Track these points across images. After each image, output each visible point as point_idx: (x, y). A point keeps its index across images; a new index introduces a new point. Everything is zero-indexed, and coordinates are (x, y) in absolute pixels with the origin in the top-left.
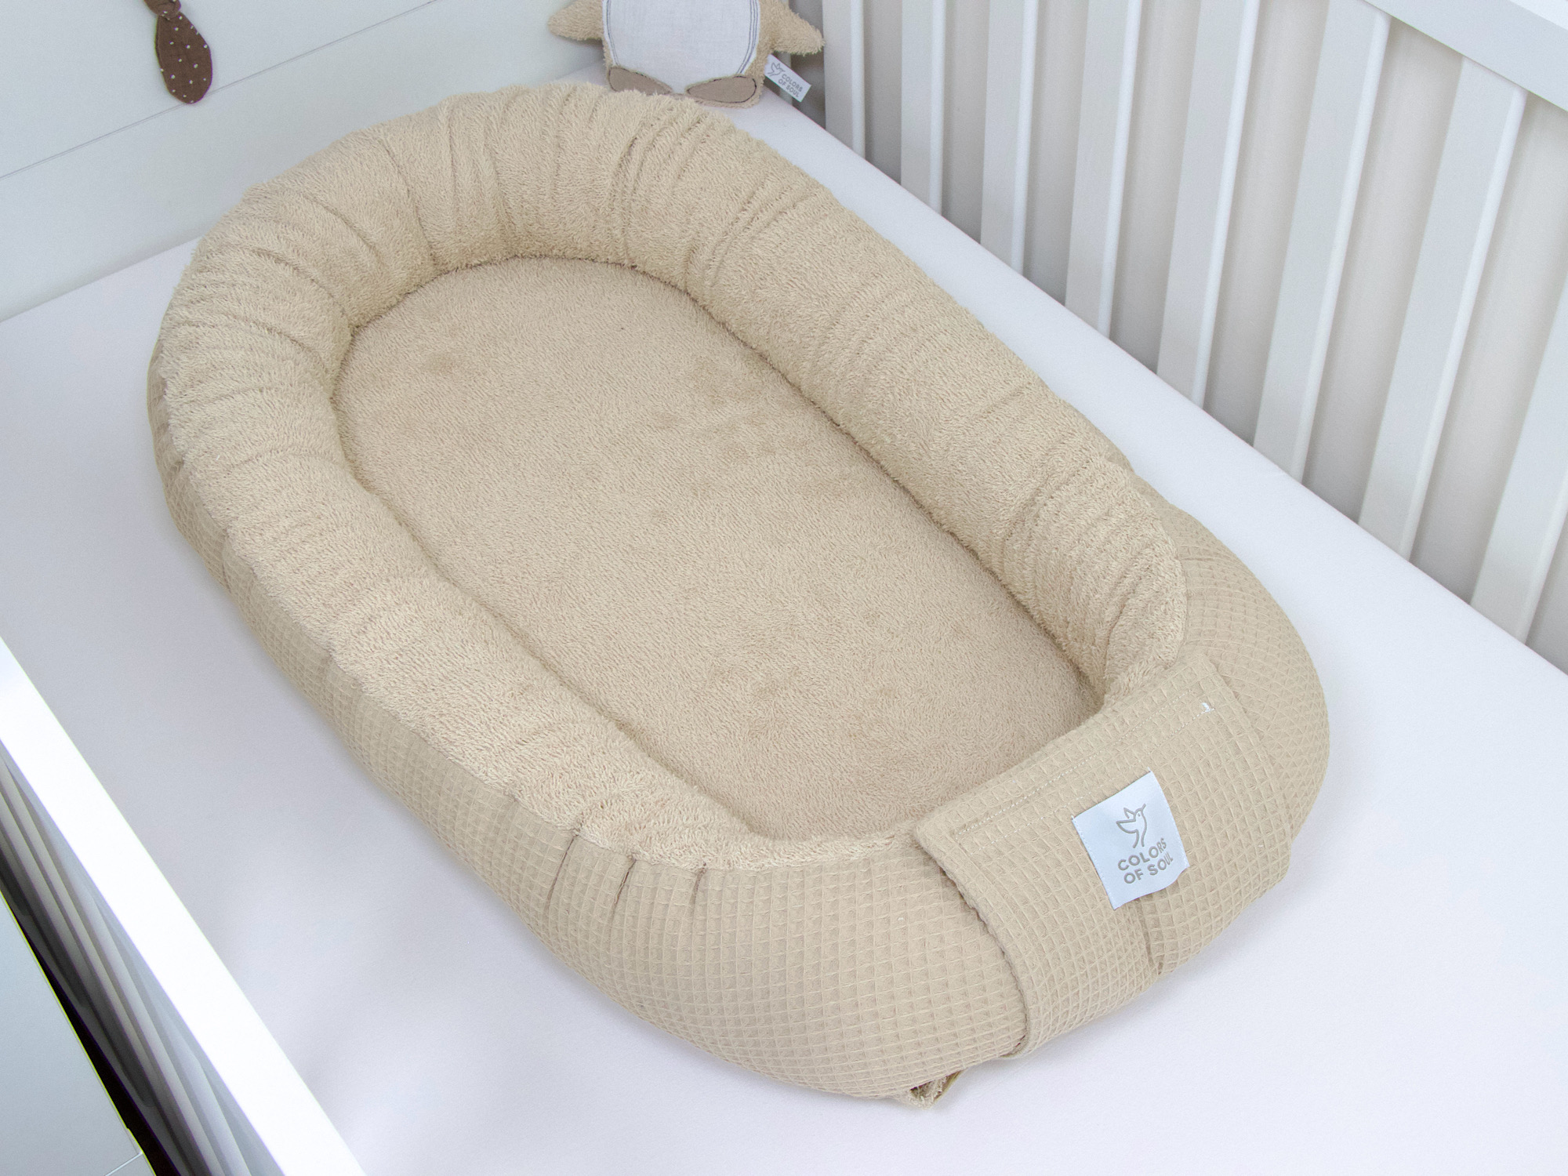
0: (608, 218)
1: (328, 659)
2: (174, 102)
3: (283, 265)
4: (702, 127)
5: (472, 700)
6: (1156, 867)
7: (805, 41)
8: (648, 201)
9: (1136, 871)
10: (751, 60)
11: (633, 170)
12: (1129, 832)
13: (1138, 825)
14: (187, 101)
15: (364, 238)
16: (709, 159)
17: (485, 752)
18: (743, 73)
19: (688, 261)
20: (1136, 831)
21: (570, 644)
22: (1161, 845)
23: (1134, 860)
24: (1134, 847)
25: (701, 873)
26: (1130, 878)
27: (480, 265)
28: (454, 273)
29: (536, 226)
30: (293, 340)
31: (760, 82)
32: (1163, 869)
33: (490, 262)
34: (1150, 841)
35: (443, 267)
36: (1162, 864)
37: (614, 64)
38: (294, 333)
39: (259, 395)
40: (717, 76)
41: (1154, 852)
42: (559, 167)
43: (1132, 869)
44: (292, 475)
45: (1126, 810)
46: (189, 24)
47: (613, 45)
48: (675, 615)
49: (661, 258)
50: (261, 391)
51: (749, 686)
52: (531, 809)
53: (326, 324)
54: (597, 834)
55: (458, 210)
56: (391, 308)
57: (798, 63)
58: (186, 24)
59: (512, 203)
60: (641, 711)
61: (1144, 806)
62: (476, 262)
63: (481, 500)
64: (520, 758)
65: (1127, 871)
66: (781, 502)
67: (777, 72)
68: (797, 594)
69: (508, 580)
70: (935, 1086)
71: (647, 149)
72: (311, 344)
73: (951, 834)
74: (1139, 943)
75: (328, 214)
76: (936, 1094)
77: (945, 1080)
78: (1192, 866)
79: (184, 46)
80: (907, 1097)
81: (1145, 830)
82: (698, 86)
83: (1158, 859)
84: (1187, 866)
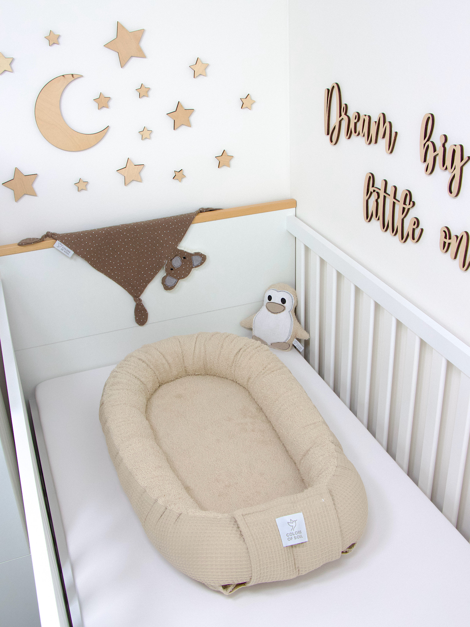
0: (231, 367)
1: (118, 453)
2: (137, 325)
3: (144, 363)
4: (259, 348)
5: (145, 466)
6: (296, 537)
7: (304, 336)
8: (241, 364)
9: (291, 537)
10: (289, 339)
11: (239, 356)
12: (291, 526)
13: (294, 524)
14: (140, 325)
15: (167, 361)
16: (258, 356)
17: (143, 479)
18: (286, 342)
19: (248, 381)
20: (293, 526)
21: (183, 466)
22: (300, 532)
23: (291, 534)
24: (291, 530)
25: (180, 514)
26: (289, 539)
27: (198, 375)
28: (191, 376)
29: (213, 367)
30: (141, 381)
31: (291, 345)
32: (299, 538)
33: (201, 375)
34: (296, 529)
35: (188, 374)
36: (298, 537)
37: (254, 335)
38: (142, 380)
39: (126, 391)
40: (279, 342)
41: (296, 533)
42: (221, 352)
43: (290, 537)
44: (126, 410)
45: (291, 520)
46: (143, 306)
47: (254, 330)
48: (212, 464)
49: (242, 379)
50: (127, 390)
51: (223, 484)
52: (148, 493)
53: (151, 380)
54: (160, 502)
55: (193, 359)
56: (172, 381)
59: (207, 359)
60: (194, 485)
61: (297, 520)
62: (197, 374)
63: (176, 429)
64: (151, 481)
65: (288, 537)
66: (250, 443)
67: (296, 343)
68: (245, 465)
69: (174, 448)
70: (230, 589)
71: (244, 351)
72: (145, 383)
73: (243, 515)
74: (292, 561)
75: (159, 354)
76: (230, 591)
77: (233, 588)
78: (309, 541)
79: (141, 311)
80: (221, 589)
81: (295, 526)
82: (274, 343)
83: (297, 535)
84: (307, 540)
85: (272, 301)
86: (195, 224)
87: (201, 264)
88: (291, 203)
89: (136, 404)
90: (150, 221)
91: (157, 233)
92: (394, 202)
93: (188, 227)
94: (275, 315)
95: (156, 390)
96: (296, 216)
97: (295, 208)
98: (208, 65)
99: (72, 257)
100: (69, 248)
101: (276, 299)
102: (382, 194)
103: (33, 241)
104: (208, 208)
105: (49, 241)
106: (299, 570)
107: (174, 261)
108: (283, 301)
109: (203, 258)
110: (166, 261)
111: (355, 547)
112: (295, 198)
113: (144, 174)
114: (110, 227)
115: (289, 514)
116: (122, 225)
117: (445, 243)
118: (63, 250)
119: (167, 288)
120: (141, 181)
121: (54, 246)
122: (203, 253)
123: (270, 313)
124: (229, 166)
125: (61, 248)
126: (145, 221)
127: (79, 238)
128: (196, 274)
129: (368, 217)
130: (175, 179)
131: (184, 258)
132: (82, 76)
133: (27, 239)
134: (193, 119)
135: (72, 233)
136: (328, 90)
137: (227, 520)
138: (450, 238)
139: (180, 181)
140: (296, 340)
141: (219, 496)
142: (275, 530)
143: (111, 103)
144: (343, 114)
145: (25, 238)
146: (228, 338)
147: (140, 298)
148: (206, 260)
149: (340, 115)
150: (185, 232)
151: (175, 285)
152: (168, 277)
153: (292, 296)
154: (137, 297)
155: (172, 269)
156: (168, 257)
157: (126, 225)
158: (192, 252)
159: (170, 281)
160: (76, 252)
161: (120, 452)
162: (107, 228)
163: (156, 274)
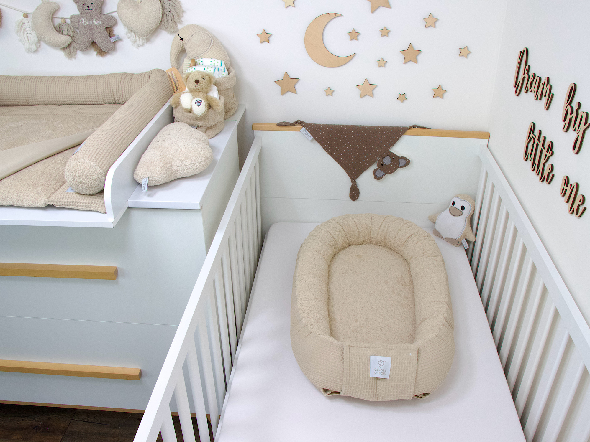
0: (402, 246)
2: (350, 199)
3: (341, 226)
4: (426, 237)
7: (472, 238)
8: (409, 245)
10: (459, 238)
12: (379, 364)
14: (352, 200)
15: (358, 229)
17: (301, 303)
18: (456, 239)
19: (411, 258)
20: (381, 365)
22: (385, 370)
23: (378, 370)
24: (379, 367)
26: (376, 373)
28: (374, 245)
29: (390, 242)
30: (334, 238)
31: (460, 243)
34: (382, 368)
35: (372, 243)
36: (382, 373)
37: (434, 227)
39: (320, 242)
40: (451, 237)
41: (382, 370)
42: (398, 233)
43: (377, 371)
45: (381, 360)
47: (436, 224)
49: (407, 257)
52: (300, 313)
53: (342, 239)
54: (304, 321)
56: (359, 244)
57: (468, 241)
58: (357, 186)
59: (388, 236)
61: (385, 362)
62: (378, 244)
63: (346, 278)
64: (305, 306)
66: (393, 303)
68: (380, 316)
70: (329, 393)
71: (415, 237)
72: (337, 241)
73: (349, 346)
74: (374, 388)
75: (354, 223)
76: (328, 394)
77: (331, 393)
78: (389, 379)
79: (355, 190)
80: (322, 390)
81: (382, 365)
82: (447, 238)
83: (382, 372)
84: (388, 378)
85: (454, 206)
86: (406, 136)
87: (406, 166)
88: (486, 135)
89: (323, 253)
90: (373, 127)
91: (376, 136)
92: (541, 149)
93: (400, 137)
94: (454, 217)
95: (345, 248)
96: (487, 147)
97: (488, 140)
98: (437, 20)
99: (312, 141)
100: (311, 134)
101: (458, 206)
102: (536, 141)
103: (287, 124)
104: (420, 126)
105: (298, 126)
106: (378, 397)
107: (385, 159)
108: (463, 208)
109: (407, 162)
110: (378, 158)
111: (428, 396)
112: (490, 132)
113: (376, 92)
114: (343, 125)
115: (381, 356)
116: (352, 125)
117: (563, 188)
118: (306, 134)
119: (376, 178)
120: (373, 96)
121: (300, 130)
122: (408, 158)
123: (450, 214)
124: (442, 97)
125: (305, 133)
126: (370, 126)
127: (319, 128)
128: (401, 172)
129: (526, 158)
130: (398, 100)
131: (393, 159)
132: (342, 15)
133: (283, 122)
134: (420, 58)
135: (315, 124)
136: (521, 52)
137: (339, 346)
138: (567, 186)
139: (403, 102)
140: (465, 240)
141: (352, 331)
142: (367, 363)
143: (360, 37)
144: (526, 72)
145: (283, 121)
146: (407, 224)
147: (356, 180)
148: (410, 163)
149: (524, 74)
150: (397, 140)
151: (382, 177)
152: (378, 170)
153: (471, 206)
154: (354, 179)
155: (382, 165)
156: (381, 155)
157: (355, 126)
158: (400, 156)
159: (380, 173)
160: (314, 138)
161: (296, 282)
162: (341, 125)
163: (370, 166)
